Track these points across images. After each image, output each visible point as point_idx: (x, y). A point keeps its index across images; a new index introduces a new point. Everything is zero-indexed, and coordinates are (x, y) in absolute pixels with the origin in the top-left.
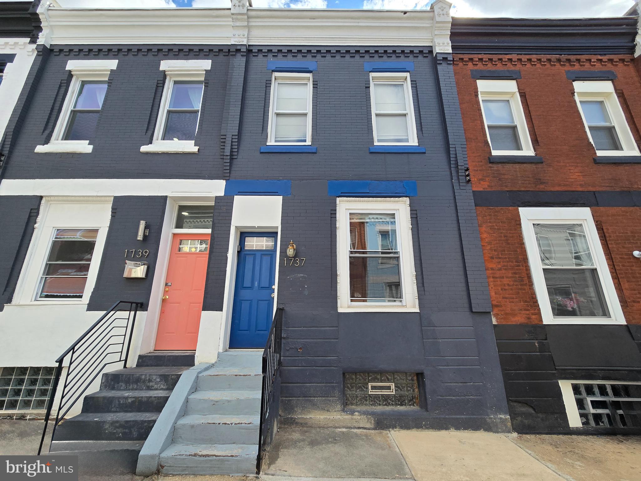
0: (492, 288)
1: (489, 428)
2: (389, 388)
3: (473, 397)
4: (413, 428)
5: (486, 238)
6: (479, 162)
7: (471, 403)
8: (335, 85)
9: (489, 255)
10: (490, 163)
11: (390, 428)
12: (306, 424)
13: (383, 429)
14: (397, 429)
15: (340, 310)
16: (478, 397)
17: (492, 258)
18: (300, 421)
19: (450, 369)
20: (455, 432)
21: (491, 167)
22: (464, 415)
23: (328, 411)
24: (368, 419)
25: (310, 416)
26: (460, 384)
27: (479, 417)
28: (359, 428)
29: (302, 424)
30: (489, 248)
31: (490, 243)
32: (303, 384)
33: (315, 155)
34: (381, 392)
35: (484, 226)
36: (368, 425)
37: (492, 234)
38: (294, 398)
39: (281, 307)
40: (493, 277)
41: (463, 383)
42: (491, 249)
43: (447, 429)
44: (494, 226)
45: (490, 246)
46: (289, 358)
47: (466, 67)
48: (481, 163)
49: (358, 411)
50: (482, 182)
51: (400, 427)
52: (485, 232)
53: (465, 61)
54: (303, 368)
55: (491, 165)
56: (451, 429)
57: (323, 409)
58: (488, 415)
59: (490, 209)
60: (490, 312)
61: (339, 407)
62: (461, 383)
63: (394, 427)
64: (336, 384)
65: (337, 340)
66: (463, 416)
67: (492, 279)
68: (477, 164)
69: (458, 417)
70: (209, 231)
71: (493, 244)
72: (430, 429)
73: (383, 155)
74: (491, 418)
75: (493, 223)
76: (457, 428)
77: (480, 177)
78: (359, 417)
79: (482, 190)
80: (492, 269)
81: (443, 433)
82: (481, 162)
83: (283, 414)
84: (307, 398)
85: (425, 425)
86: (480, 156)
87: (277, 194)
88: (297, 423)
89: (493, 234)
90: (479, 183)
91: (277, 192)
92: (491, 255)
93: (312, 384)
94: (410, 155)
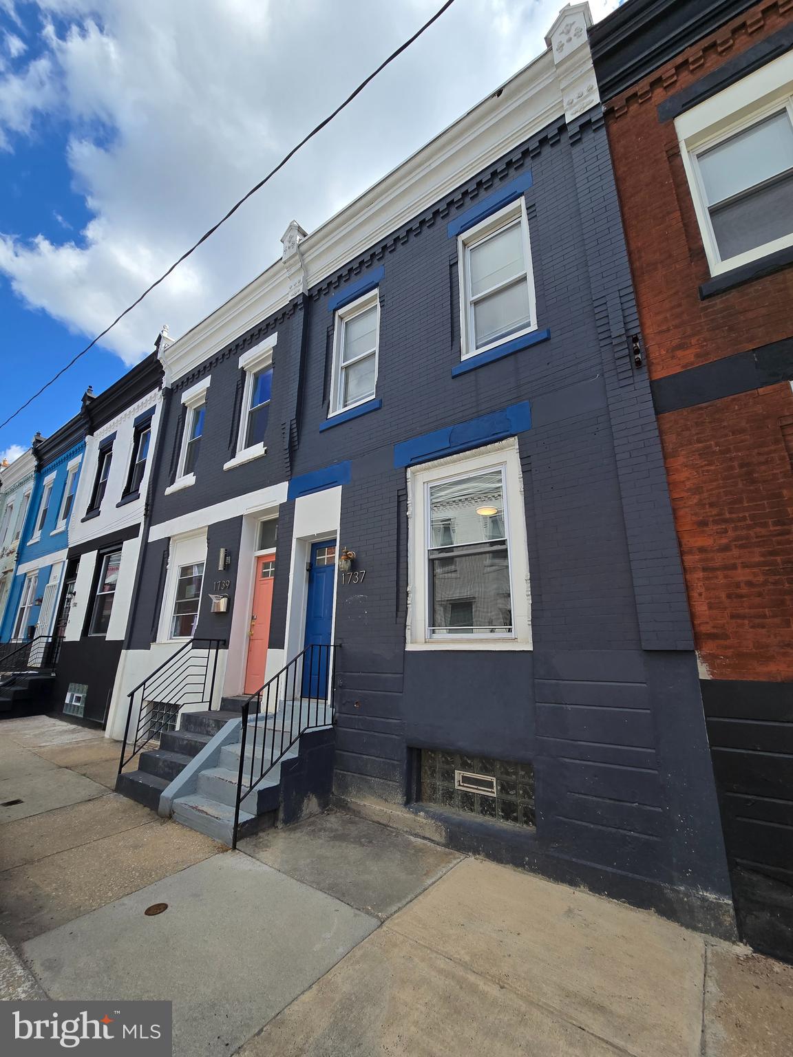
0: (700, 594)
1: (669, 911)
2: (490, 785)
3: (636, 835)
4: (507, 863)
5: (688, 479)
6: (672, 308)
7: (630, 846)
8: (408, 287)
9: (694, 518)
10: (703, 298)
11: (469, 851)
12: (359, 812)
13: (458, 850)
14: (481, 857)
15: (410, 647)
16: (647, 837)
17: (703, 523)
18: (352, 806)
19: (587, 766)
20: (588, 894)
21: (706, 308)
22: (613, 867)
23: (386, 800)
24: (438, 827)
25: (366, 803)
26: (608, 801)
27: (648, 880)
28: (424, 838)
29: (354, 811)
30: (695, 501)
31: (697, 490)
32: (360, 756)
33: (379, 411)
34: (477, 789)
35: (683, 452)
36: (437, 838)
37: (702, 467)
38: (349, 773)
39: (339, 642)
40: (704, 570)
41: (614, 800)
42: (701, 504)
43: (572, 883)
44: (710, 447)
45: (697, 497)
46: (346, 715)
47: (647, 105)
48: (678, 310)
49: (426, 812)
50: (679, 353)
51: (486, 854)
52: (686, 466)
53: (642, 95)
54: (360, 731)
55: (706, 303)
56: (582, 887)
57: (380, 797)
58: (672, 882)
59: (701, 409)
60: (694, 651)
61: (400, 798)
62: (610, 799)
63: (476, 852)
64: (398, 763)
65: (401, 694)
66: (609, 869)
67: (701, 575)
68: (668, 315)
69: (599, 867)
70: (273, 550)
71: (708, 491)
72: (539, 874)
73: (473, 373)
74: (678, 892)
75: (708, 441)
76: (596, 888)
77: (676, 342)
78: (425, 821)
79: (678, 369)
80: (702, 550)
81: (563, 889)
82: (680, 305)
83: (336, 793)
84: (363, 776)
85: (529, 864)
86: (676, 293)
87: (336, 484)
88: (349, 808)
89: (706, 468)
90: (673, 357)
91: (336, 482)
92: (701, 518)
93: (369, 757)
94: (519, 354)
